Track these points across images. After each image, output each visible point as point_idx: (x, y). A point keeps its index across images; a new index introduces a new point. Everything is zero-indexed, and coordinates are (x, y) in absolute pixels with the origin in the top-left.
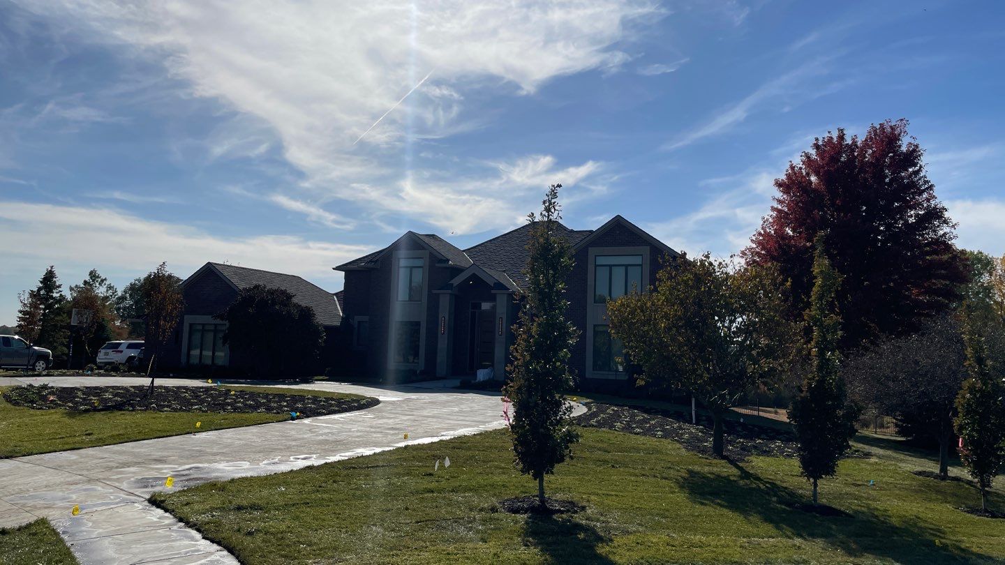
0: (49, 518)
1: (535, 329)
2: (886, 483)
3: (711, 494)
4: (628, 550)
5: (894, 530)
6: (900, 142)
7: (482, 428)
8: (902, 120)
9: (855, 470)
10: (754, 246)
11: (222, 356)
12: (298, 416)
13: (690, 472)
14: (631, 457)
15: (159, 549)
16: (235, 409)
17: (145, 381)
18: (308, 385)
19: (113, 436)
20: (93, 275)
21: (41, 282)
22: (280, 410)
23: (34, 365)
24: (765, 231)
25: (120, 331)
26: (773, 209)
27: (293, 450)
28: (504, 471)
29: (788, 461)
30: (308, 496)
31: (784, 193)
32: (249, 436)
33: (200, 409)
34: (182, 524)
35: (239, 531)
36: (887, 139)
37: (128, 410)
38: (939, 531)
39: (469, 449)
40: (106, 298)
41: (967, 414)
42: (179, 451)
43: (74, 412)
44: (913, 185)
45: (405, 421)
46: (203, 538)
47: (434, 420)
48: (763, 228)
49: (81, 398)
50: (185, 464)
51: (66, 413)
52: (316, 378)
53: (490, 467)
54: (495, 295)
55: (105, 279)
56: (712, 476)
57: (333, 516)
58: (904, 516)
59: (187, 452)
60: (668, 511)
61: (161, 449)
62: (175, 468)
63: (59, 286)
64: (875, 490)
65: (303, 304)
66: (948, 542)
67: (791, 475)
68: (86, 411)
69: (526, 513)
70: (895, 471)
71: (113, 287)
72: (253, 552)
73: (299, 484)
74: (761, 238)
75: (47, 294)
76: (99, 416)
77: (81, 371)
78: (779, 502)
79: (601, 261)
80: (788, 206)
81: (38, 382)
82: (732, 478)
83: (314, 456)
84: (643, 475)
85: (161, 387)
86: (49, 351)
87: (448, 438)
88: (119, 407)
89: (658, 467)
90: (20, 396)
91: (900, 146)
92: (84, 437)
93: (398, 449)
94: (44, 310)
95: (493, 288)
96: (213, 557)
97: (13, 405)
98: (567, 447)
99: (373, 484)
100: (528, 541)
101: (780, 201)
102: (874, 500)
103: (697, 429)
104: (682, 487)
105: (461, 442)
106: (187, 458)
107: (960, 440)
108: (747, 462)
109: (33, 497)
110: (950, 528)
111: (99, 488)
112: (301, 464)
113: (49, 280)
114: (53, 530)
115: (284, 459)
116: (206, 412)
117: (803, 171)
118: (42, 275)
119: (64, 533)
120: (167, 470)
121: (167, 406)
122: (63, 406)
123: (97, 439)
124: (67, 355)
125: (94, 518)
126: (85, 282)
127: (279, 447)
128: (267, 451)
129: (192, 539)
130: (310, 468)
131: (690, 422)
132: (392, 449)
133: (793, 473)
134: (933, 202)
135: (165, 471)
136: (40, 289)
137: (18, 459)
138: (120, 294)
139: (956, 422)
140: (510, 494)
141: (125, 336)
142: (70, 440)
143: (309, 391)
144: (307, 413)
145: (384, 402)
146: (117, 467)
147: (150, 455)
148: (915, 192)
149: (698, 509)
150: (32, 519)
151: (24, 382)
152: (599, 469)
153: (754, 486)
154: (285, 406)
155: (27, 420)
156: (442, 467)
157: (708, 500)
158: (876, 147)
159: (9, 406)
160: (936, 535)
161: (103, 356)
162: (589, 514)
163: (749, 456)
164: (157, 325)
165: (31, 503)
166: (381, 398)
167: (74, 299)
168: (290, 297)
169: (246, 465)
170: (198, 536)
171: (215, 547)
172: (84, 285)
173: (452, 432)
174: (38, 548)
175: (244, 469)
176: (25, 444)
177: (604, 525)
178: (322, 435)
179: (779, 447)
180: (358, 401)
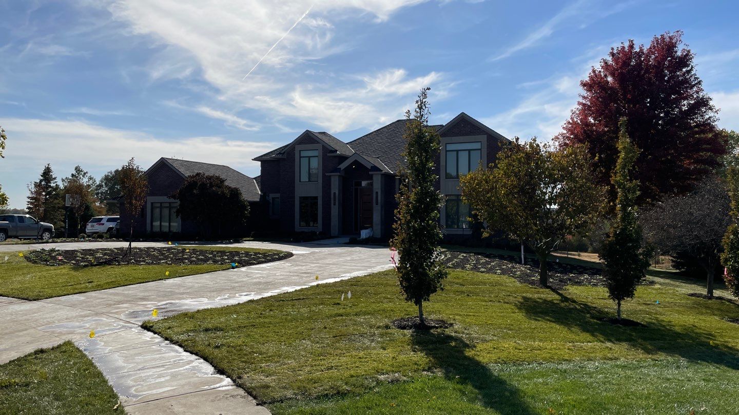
0: (73, 341)
1: (413, 197)
2: (668, 302)
3: (542, 313)
4: (488, 353)
5: (678, 335)
6: (677, 49)
7: (370, 271)
8: (678, 31)
9: (645, 294)
10: (565, 132)
11: (176, 225)
12: (237, 266)
13: (524, 298)
14: (480, 288)
15: (155, 359)
16: (191, 262)
17: (125, 245)
18: (239, 244)
19: (107, 283)
20: (78, 169)
21: (42, 176)
22: (223, 262)
23: (42, 236)
24: (573, 121)
25: (100, 209)
26: (579, 103)
27: (237, 289)
28: (391, 300)
29: (594, 289)
30: (254, 321)
31: (587, 91)
32: (203, 281)
33: (166, 263)
34: (167, 342)
35: (209, 345)
36: (667, 47)
37: (115, 264)
38: (711, 335)
39: (363, 285)
40: (89, 186)
41: (731, 250)
42: (156, 292)
43: (77, 267)
44: (686, 81)
45: (314, 267)
46: (185, 351)
47: (335, 266)
48: (571, 118)
49: (81, 257)
50: (162, 301)
51: (72, 268)
52: (245, 239)
53: (380, 298)
54: (372, 175)
55: (87, 172)
56: (540, 301)
57: (274, 334)
58: (684, 325)
59: (162, 293)
60: (512, 325)
61: (143, 291)
62: (155, 304)
63: (55, 179)
64: (660, 307)
65: (233, 185)
66: (718, 342)
67: (599, 298)
68: (85, 266)
69: (411, 328)
70: (674, 294)
71: (93, 178)
72: (221, 359)
73: (246, 312)
74: (570, 126)
75: (47, 185)
76: (95, 269)
77: (76, 239)
78: (593, 317)
79: (450, 147)
80: (590, 100)
81: (48, 247)
82: (555, 302)
83: (253, 293)
84: (491, 301)
85: (136, 248)
86: (52, 225)
87: (346, 278)
88: (108, 263)
89: (501, 295)
90: (37, 257)
91: (676, 52)
92: (87, 284)
93: (312, 287)
94: (46, 195)
95: (370, 170)
96: (194, 364)
97: (33, 263)
98: (439, 282)
99: (299, 311)
100: (415, 348)
101: (584, 98)
102: (661, 314)
103: (526, 268)
104: (520, 309)
105: (356, 281)
106: (163, 297)
107: (726, 269)
108: (565, 290)
109: (58, 327)
110: (719, 333)
111: (105, 319)
112: (244, 299)
113: (47, 174)
114: (78, 349)
115: (232, 295)
116: (171, 264)
117: (602, 74)
118: (42, 171)
119: (85, 350)
120: (151, 305)
121: (143, 261)
122: (68, 263)
123: (96, 285)
124: (64, 228)
125: (105, 340)
126: (73, 175)
127: (227, 287)
128: (220, 291)
129: (177, 351)
130: (251, 301)
131: (520, 263)
132: (308, 287)
133: (599, 297)
134: (701, 94)
135: (149, 306)
136: (41, 181)
137: (42, 301)
138: (98, 183)
139: (723, 256)
140: (397, 316)
141: (104, 212)
142: (78, 286)
143: (242, 248)
144: (243, 264)
145: (296, 255)
146: (114, 304)
147: (136, 295)
148: (688, 87)
149: (534, 324)
150: (61, 342)
151: (38, 247)
152: (458, 298)
153: (572, 307)
154: (227, 259)
155: (44, 273)
156: (346, 298)
157: (539, 317)
158: (658, 53)
159: (30, 264)
160: (709, 338)
161: (90, 228)
162: (457, 329)
163: (565, 285)
164: (131, 203)
165: (58, 330)
166: (294, 252)
167: (65, 187)
168: (222, 181)
169: (205, 300)
170: (181, 350)
171: (194, 357)
172: (72, 177)
173: (348, 275)
174: (69, 361)
175: (205, 303)
176: (46, 290)
177: (468, 336)
178: (255, 278)
179: (587, 279)
180: (278, 254)
